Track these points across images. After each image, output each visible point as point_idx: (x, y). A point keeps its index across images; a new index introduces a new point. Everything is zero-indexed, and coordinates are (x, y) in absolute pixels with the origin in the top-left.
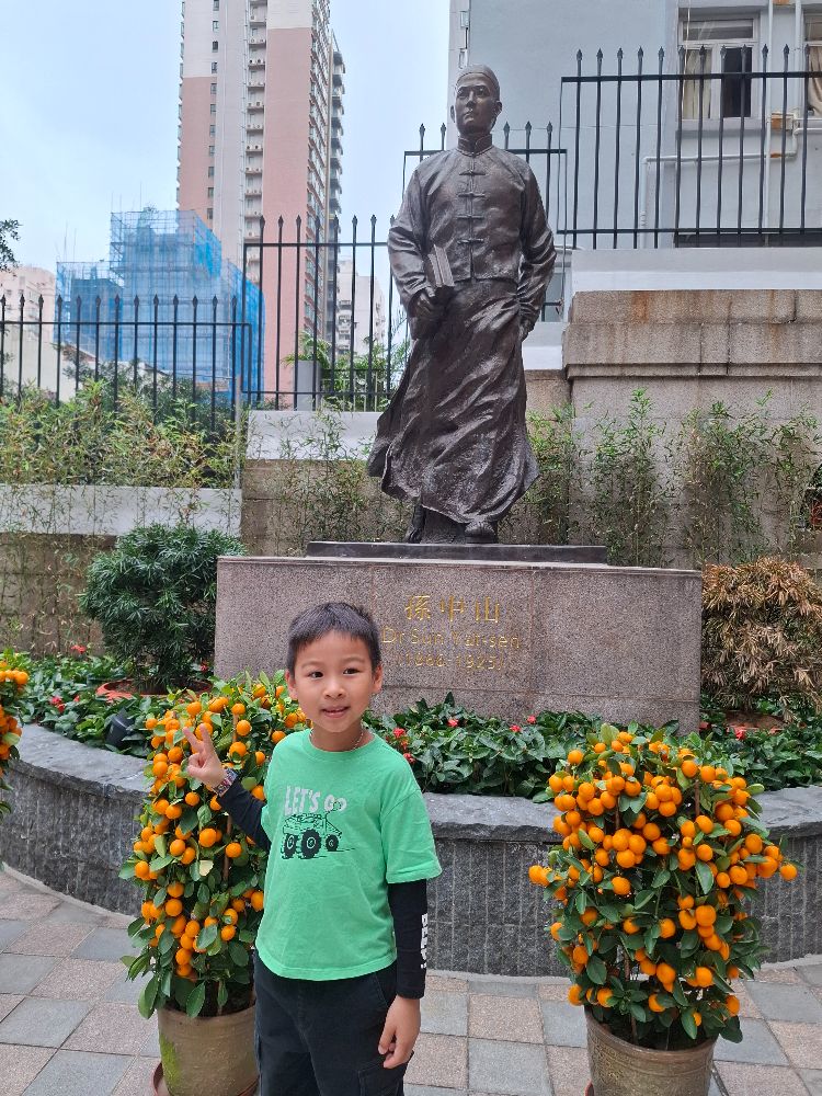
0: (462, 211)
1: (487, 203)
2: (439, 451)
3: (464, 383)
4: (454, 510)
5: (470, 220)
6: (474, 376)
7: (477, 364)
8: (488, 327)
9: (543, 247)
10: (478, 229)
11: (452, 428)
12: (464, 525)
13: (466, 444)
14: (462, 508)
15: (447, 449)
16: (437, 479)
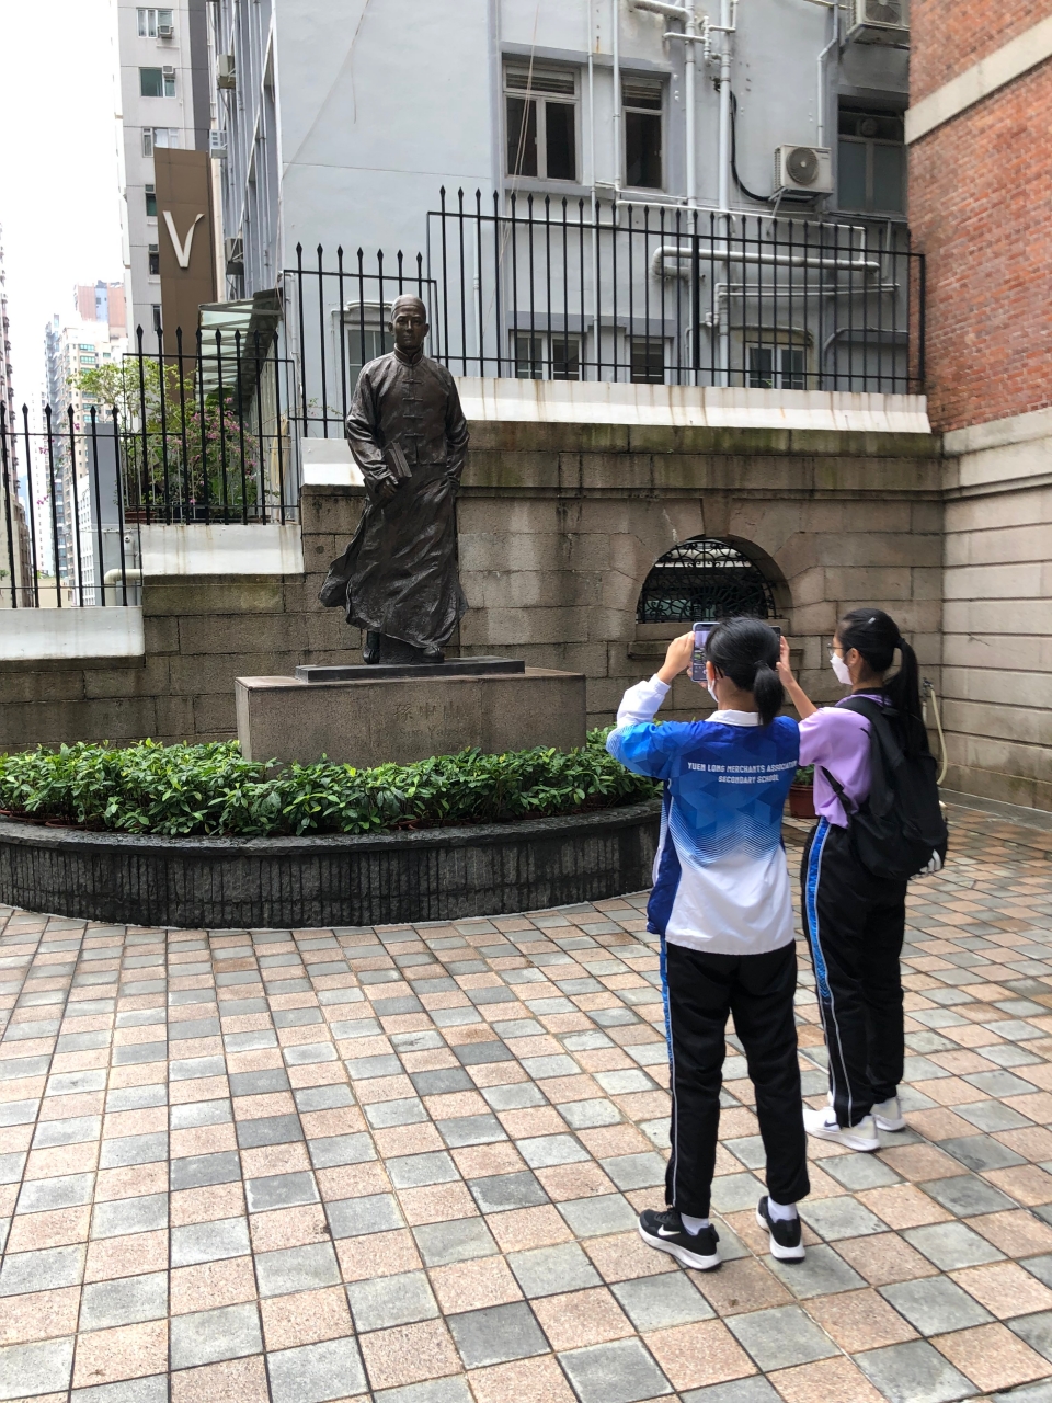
0: (408, 413)
1: (425, 406)
2: (397, 592)
3: (415, 542)
4: (413, 638)
5: (413, 420)
6: (422, 537)
7: (423, 528)
8: (431, 501)
9: (461, 432)
10: (420, 426)
11: (406, 575)
12: (422, 650)
13: (420, 587)
14: (420, 638)
15: (404, 592)
16: (397, 614)
